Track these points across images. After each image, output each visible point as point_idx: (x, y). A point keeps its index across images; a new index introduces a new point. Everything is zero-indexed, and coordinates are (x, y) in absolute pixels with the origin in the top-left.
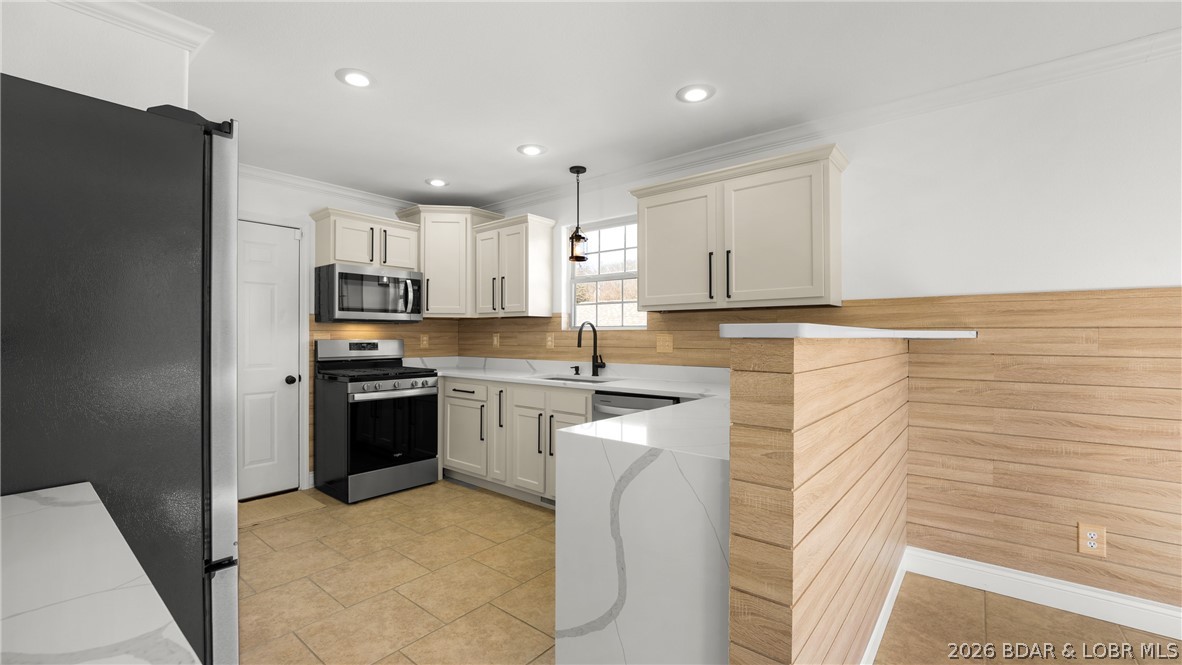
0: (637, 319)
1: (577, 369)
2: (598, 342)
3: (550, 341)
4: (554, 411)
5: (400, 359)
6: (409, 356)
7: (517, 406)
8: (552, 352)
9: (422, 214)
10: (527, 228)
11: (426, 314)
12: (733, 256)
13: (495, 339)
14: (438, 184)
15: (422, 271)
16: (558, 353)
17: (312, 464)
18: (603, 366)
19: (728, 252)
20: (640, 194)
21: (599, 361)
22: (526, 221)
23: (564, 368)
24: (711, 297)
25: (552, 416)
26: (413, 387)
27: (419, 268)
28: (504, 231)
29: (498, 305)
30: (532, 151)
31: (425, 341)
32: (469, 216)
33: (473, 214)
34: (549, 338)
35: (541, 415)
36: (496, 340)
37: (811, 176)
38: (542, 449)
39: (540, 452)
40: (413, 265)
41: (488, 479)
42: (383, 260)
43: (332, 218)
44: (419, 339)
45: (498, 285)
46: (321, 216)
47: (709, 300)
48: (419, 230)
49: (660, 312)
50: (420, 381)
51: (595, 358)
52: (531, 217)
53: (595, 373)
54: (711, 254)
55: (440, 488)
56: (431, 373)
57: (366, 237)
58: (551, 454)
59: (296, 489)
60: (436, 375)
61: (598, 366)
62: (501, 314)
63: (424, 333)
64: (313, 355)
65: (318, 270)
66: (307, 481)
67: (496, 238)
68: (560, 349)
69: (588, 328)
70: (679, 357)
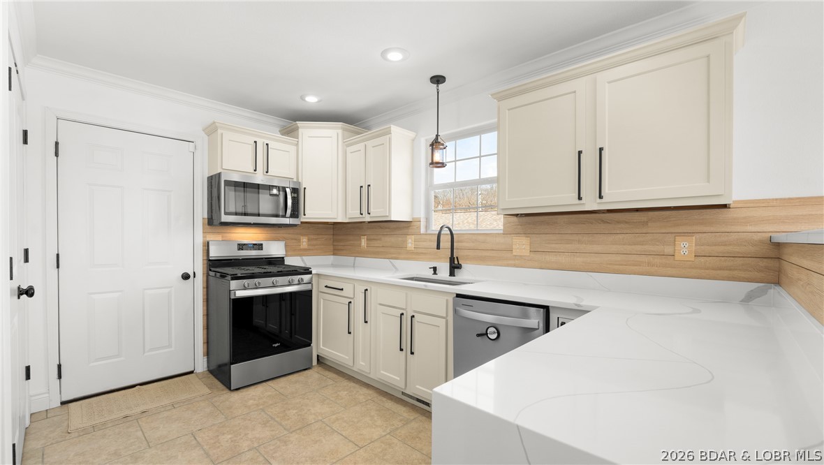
0: (494, 222)
1: (435, 269)
2: (455, 244)
3: (410, 243)
4: (415, 312)
5: (283, 258)
6: (291, 256)
7: (381, 304)
8: (411, 253)
9: (300, 130)
10: (390, 139)
11: (303, 219)
12: (605, 154)
13: (363, 240)
14: (312, 101)
15: (300, 181)
16: (418, 254)
17: (206, 350)
18: (459, 267)
19: (601, 149)
20: (501, 97)
21: (456, 262)
22: (388, 132)
23: (423, 269)
24: (580, 198)
25: (413, 317)
26: (290, 284)
27: (298, 178)
28: (370, 143)
29: (364, 211)
30: (395, 56)
31: (304, 242)
32: (340, 132)
33: (344, 130)
34: (410, 241)
35: (402, 314)
36: (364, 242)
37: (708, 57)
38: (403, 347)
39: (401, 350)
40: (292, 175)
41: (355, 369)
42: (265, 170)
43: (220, 131)
44: (299, 241)
45: (365, 192)
46: (211, 130)
47: (578, 202)
48: (297, 145)
49: (517, 215)
50: (296, 278)
51: (452, 259)
52: (394, 129)
53: (452, 274)
54: (580, 153)
55: (314, 374)
56: (307, 271)
57: (251, 149)
58: (412, 353)
59: (192, 372)
60: (310, 273)
61: (454, 267)
62: (367, 218)
63: (303, 235)
64: (205, 254)
65: (211, 179)
66: (201, 365)
67: (363, 151)
68: (420, 251)
69: (446, 231)
70: (536, 260)
